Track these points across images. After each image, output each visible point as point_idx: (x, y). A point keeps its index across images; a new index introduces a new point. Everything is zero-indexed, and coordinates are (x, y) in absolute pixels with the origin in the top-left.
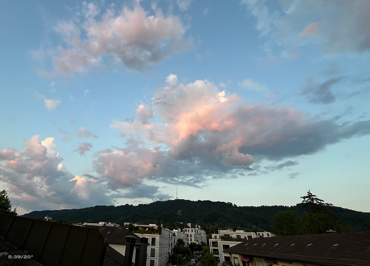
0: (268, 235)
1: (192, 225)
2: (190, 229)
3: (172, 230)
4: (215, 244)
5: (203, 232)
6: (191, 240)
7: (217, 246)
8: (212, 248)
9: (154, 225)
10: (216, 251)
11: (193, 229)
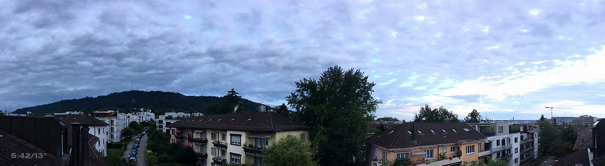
0: (199, 114)
1: (144, 110)
2: (142, 113)
3: (127, 113)
4: (161, 122)
5: (153, 115)
6: (142, 120)
7: (162, 123)
8: (157, 125)
9: (112, 111)
10: (161, 127)
11: (145, 113)
